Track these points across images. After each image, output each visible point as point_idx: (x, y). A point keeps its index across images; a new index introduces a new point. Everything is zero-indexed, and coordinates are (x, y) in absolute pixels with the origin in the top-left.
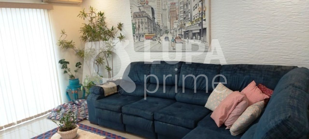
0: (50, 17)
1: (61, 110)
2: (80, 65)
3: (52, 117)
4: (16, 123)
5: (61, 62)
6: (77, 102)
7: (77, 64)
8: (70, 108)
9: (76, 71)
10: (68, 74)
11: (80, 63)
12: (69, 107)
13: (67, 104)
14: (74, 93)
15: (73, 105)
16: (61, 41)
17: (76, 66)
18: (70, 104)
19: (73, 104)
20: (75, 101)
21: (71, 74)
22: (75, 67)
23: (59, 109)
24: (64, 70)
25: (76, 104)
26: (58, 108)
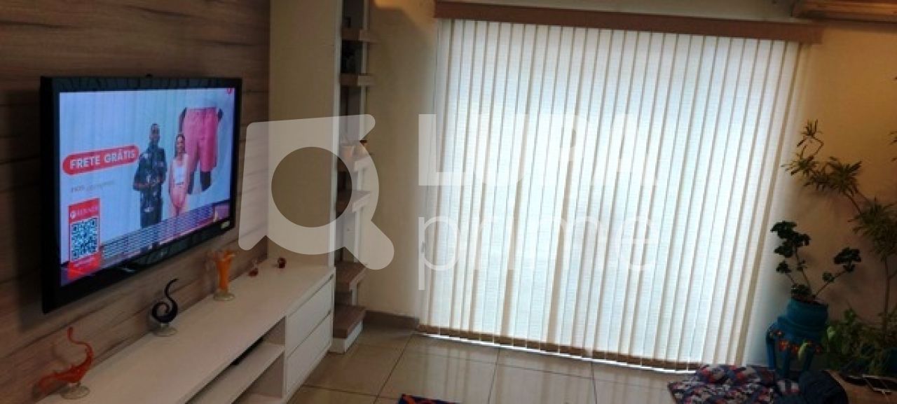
0: (800, 69)
1: (720, 382)
2: (853, 263)
3: (678, 391)
4: (591, 354)
5: (782, 229)
6: (782, 385)
7: (846, 251)
8: (748, 395)
9: (828, 278)
10: (789, 276)
11: (857, 252)
12: (751, 388)
13: (751, 376)
14: (785, 348)
15: (764, 389)
16: (805, 157)
17: (838, 260)
18: (758, 380)
19: (768, 386)
20: (779, 380)
21: (800, 281)
22: (832, 262)
23: (718, 376)
24: (781, 261)
25: (777, 390)
26: (716, 370)
